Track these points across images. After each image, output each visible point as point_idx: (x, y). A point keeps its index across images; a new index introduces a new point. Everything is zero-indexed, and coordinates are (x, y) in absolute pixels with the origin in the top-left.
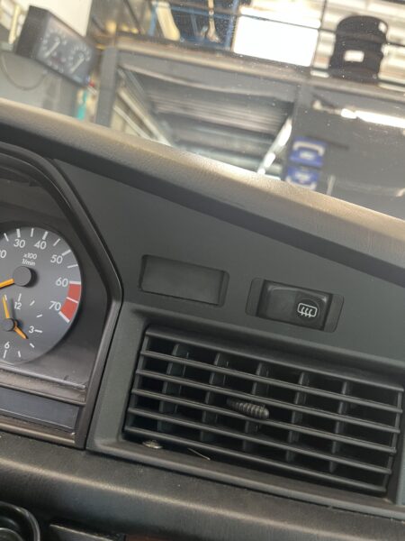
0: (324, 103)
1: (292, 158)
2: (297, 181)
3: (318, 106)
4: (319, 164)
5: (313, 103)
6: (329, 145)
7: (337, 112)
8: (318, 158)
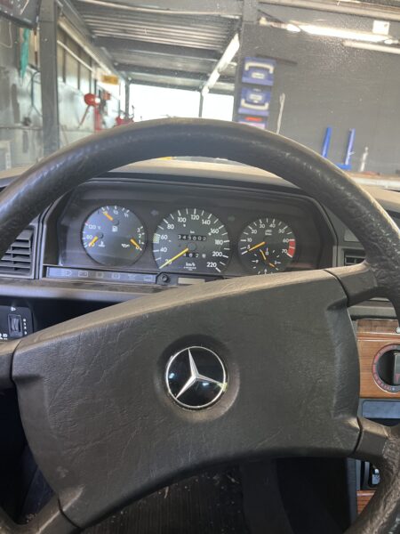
0: (269, 18)
1: (245, 80)
2: (251, 103)
3: (263, 22)
4: (270, 83)
5: (259, 19)
6: (278, 62)
7: (283, 26)
8: (269, 77)
